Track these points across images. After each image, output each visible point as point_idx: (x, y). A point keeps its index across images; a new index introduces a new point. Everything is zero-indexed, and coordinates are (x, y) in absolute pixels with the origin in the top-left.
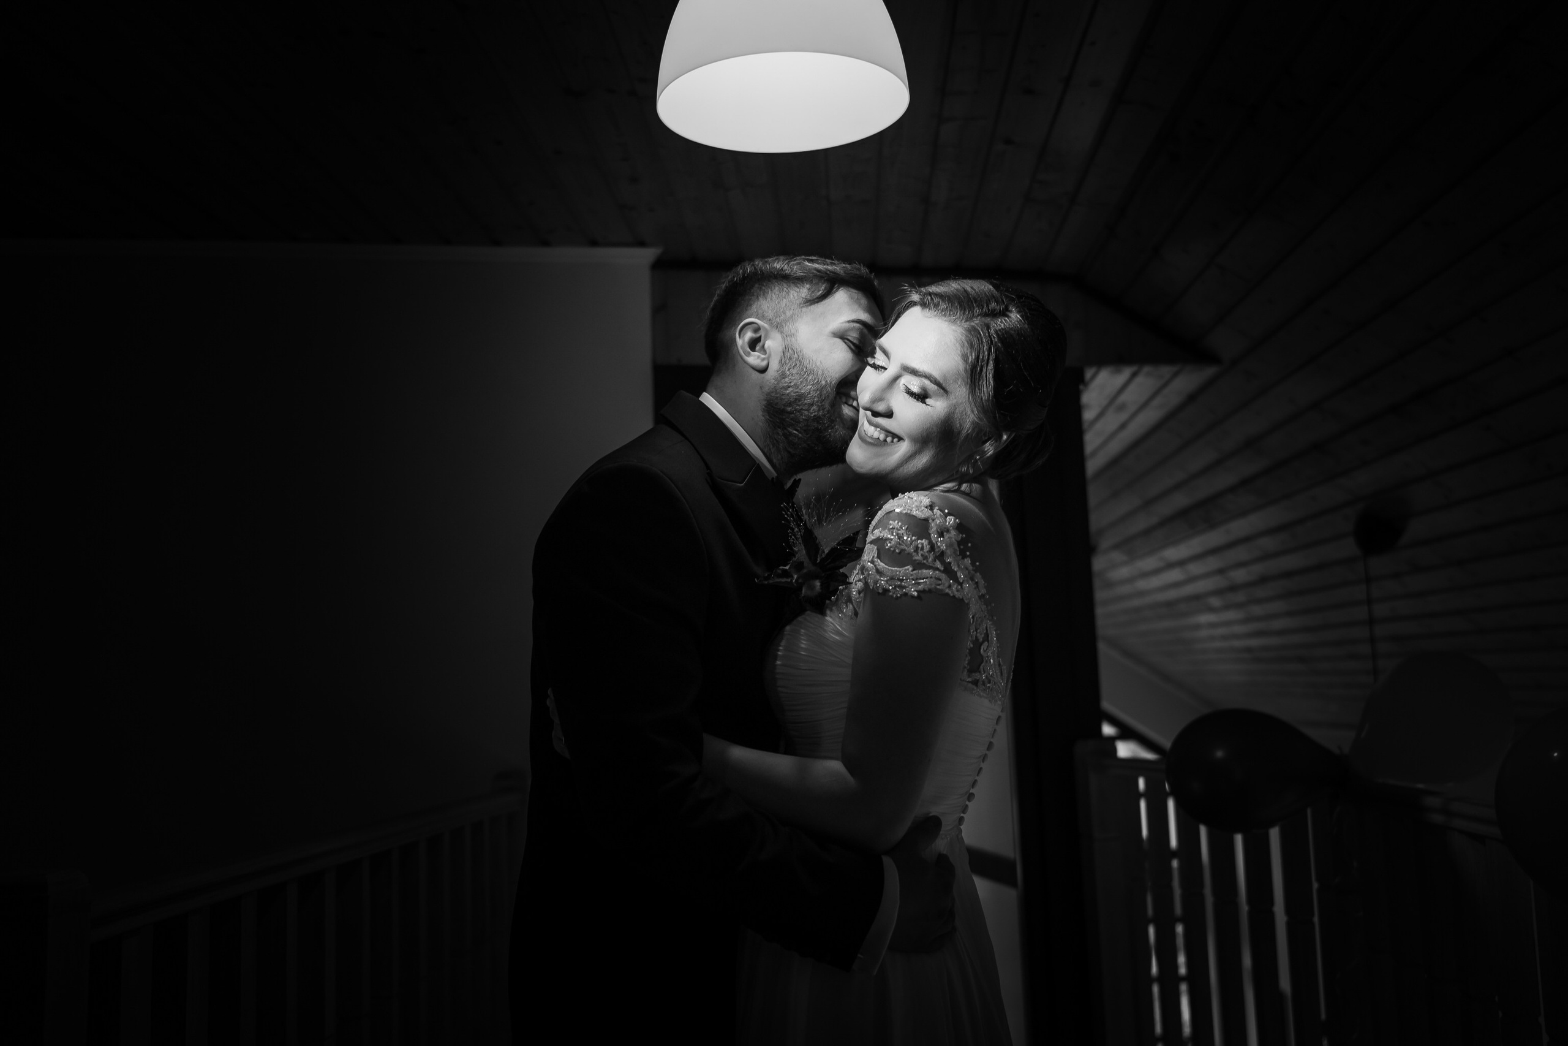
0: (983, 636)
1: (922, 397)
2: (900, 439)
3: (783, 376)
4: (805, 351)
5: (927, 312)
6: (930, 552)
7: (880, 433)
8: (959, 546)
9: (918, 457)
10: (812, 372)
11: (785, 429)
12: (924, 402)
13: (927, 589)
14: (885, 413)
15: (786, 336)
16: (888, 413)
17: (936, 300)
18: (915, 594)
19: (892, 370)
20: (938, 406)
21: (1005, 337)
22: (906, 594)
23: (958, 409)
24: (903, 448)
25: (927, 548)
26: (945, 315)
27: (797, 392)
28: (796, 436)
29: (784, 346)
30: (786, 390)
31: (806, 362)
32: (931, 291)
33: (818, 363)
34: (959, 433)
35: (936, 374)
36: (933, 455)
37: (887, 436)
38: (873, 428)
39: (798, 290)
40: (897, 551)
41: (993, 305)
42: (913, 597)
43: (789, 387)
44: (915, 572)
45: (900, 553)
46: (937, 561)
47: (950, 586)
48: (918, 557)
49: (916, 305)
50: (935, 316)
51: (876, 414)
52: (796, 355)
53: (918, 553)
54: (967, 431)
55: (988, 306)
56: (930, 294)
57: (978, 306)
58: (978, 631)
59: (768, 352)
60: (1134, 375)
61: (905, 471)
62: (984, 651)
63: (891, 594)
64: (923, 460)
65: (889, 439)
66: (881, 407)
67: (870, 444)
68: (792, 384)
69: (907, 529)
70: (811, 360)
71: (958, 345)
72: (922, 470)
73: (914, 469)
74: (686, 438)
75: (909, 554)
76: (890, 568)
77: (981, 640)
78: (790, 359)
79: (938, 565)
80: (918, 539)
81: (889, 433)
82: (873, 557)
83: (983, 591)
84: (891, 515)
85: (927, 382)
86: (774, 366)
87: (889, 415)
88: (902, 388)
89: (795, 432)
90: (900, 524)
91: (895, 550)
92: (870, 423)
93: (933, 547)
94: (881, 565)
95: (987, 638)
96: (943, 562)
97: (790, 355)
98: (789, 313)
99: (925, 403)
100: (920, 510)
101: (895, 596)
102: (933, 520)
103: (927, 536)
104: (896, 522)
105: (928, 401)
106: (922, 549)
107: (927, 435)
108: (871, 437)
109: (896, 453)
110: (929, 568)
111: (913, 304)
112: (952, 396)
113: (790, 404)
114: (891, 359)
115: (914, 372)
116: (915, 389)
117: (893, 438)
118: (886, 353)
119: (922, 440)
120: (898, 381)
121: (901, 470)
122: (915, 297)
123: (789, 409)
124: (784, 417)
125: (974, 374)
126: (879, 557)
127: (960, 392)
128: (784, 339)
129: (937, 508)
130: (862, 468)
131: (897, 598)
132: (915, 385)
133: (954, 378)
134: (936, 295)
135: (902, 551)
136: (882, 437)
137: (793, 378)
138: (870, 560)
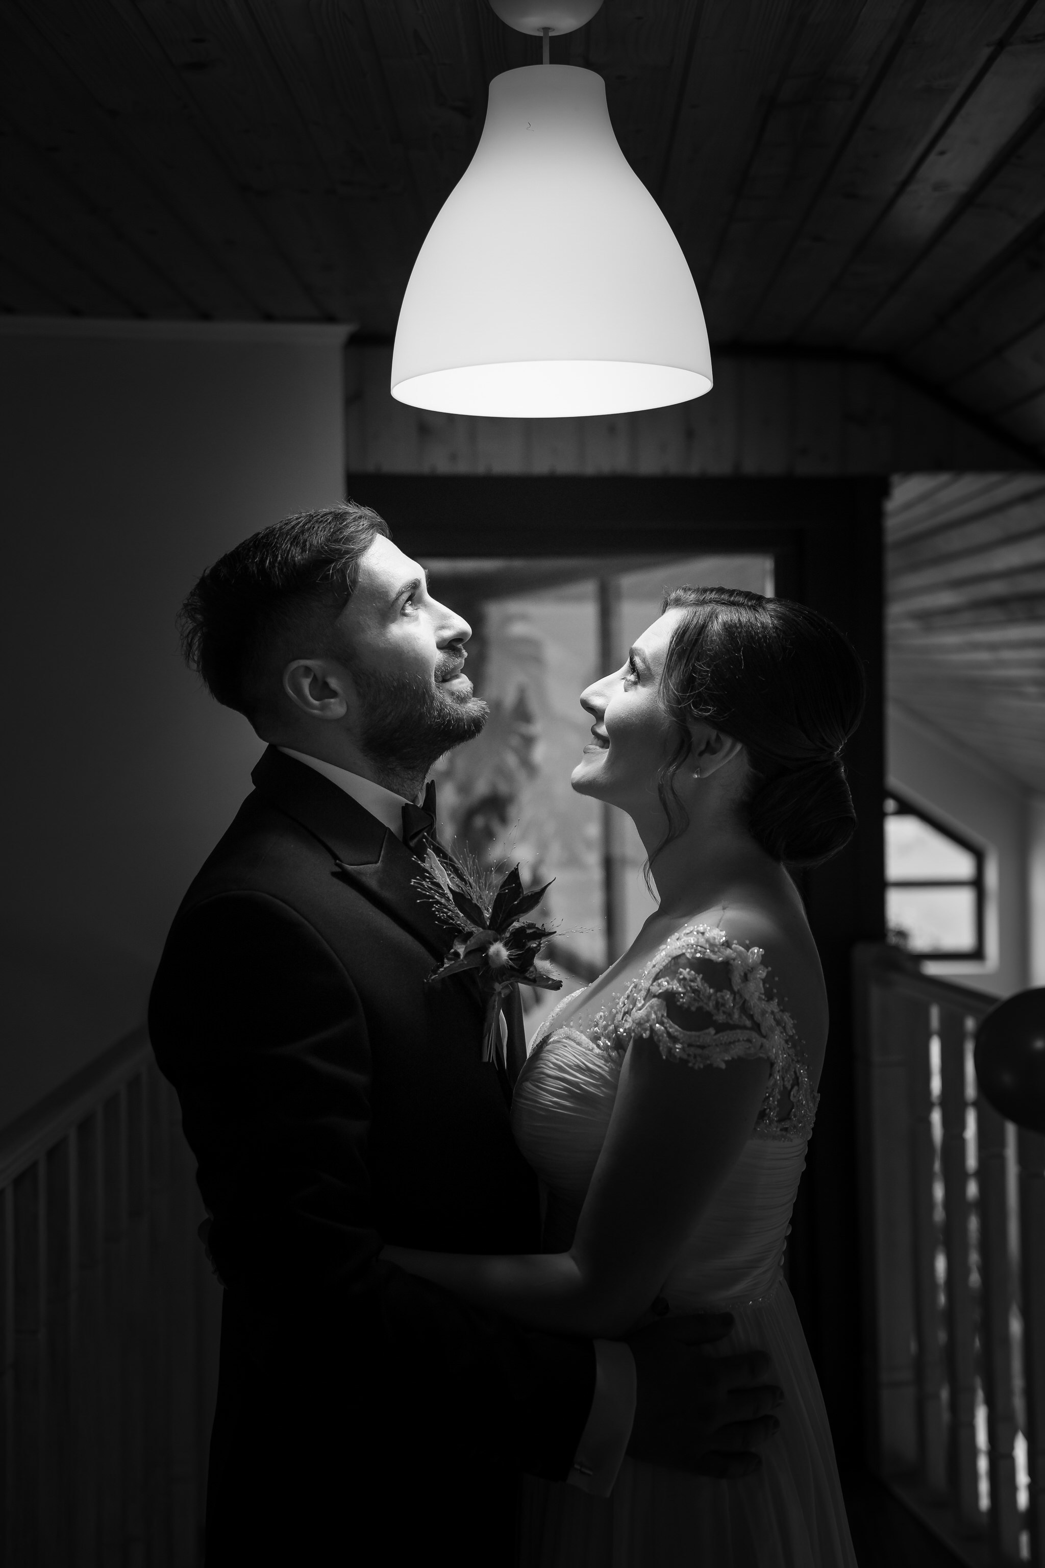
0: (792, 1081)
6: (733, 1006)
8: (764, 984)
13: (736, 1057)
18: (724, 1066)
25: (730, 1001)
44: (718, 1036)
45: (697, 1012)
47: (762, 1047)
53: (720, 1010)
62: (794, 1096)
69: (703, 978)
77: (789, 1087)
80: (719, 991)
82: (662, 1017)
83: (791, 1032)
84: (680, 960)
90: (693, 973)
94: (674, 1028)
95: (796, 1081)
100: (715, 947)
102: (735, 960)
104: (688, 970)
106: (725, 1003)
126: (669, 1016)
129: (735, 942)
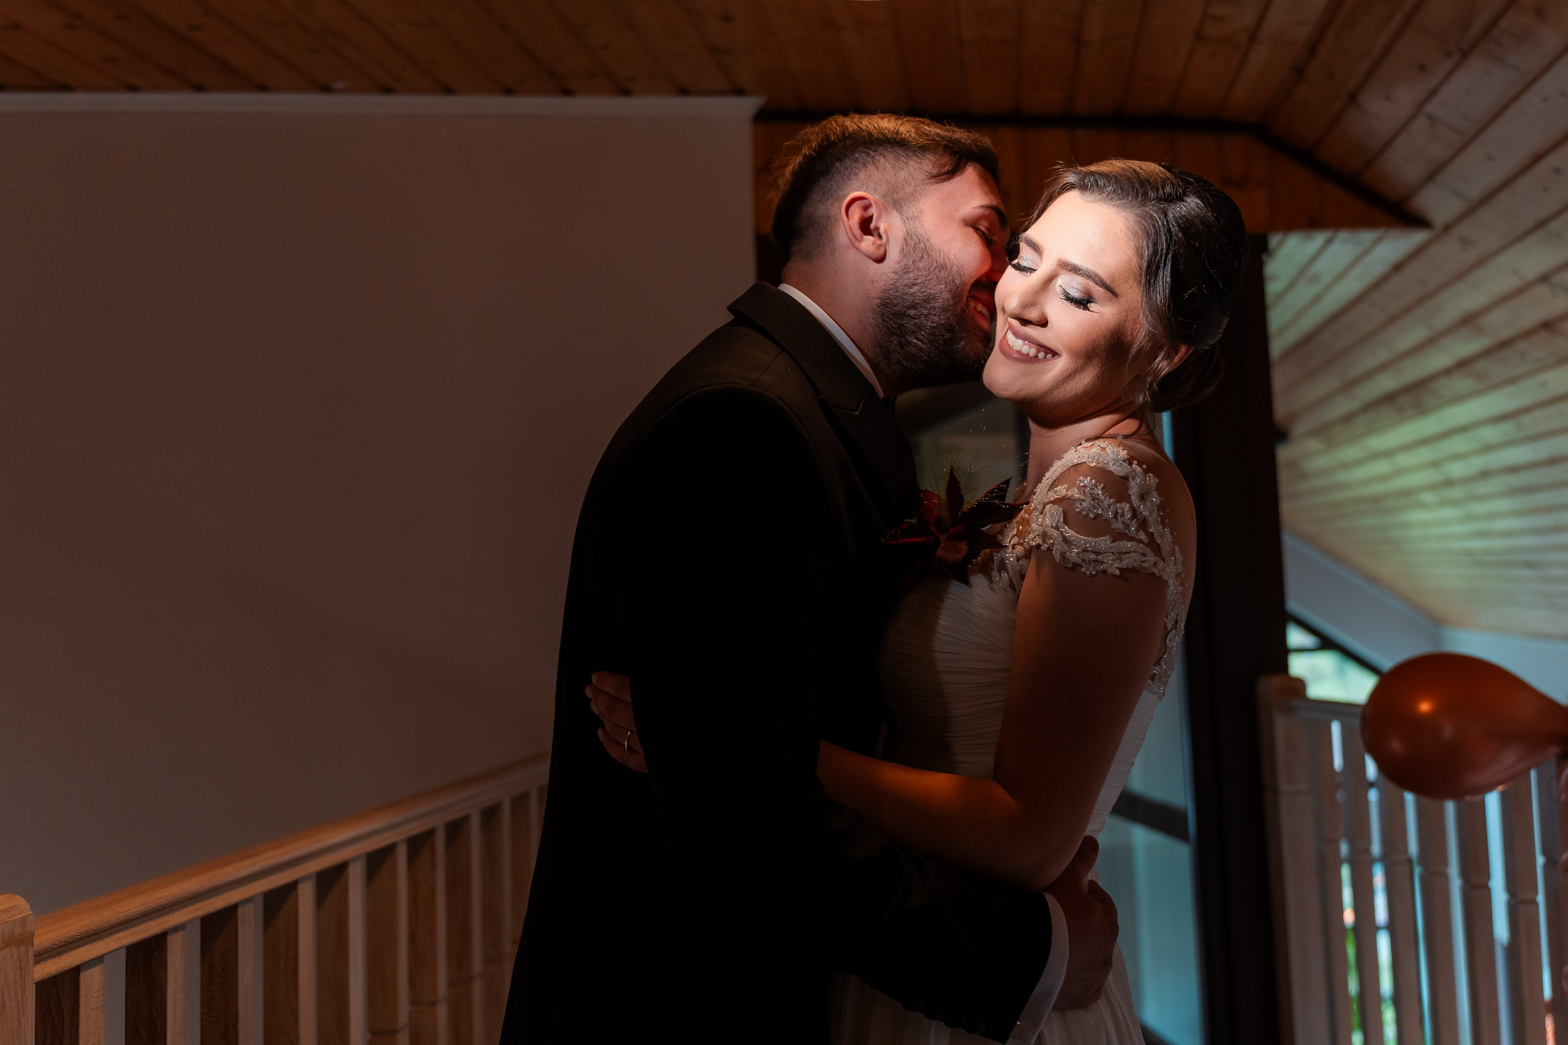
0: (1172, 623)
1: (1083, 302)
2: (1055, 354)
3: (906, 270)
4: (933, 241)
5: (1089, 197)
6: (1132, 519)
7: (1031, 348)
9: (1078, 377)
10: (943, 267)
11: (904, 337)
12: (1086, 308)
13: (1131, 567)
14: (1038, 322)
15: (906, 220)
16: (1042, 321)
17: (1101, 183)
18: (1117, 572)
19: (1045, 268)
20: (1104, 313)
21: (1187, 225)
22: (1104, 572)
23: (1130, 316)
24: (1060, 366)
25: (1128, 515)
26: (1111, 199)
27: (924, 292)
28: (915, 345)
29: (905, 231)
30: (910, 288)
31: (935, 255)
32: (1092, 170)
33: (952, 257)
34: (1130, 345)
35: (1102, 273)
36: (1097, 375)
37: (1039, 351)
38: (1020, 341)
39: (919, 161)
40: (1091, 516)
41: (1168, 189)
42: (1114, 576)
43: (914, 285)
44: (1114, 544)
45: (1095, 519)
46: (1141, 531)
47: (1155, 564)
48: (1118, 525)
49: (1073, 187)
50: (1100, 200)
51: (1025, 322)
52: (922, 245)
53: (1117, 520)
54: (1140, 343)
55: (1163, 189)
56: (1092, 173)
57: (1152, 189)
58: (1169, 617)
59: (884, 237)
60: (1329, 242)
61: (1061, 395)
63: (1083, 570)
64: (1086, 379)
65: (1041, 355)
66: (1033, 314)
67: (1016, 359)
68: (919, 281)
69: (1103, 488)
70: (942, 253)
71: (1130, 235)
72: (1083, 392)
73: (1073, 393)
74: (783, 349)
75: (1107, 520)
76: (1082, 537)
78: (915, 249)
79: (1142, 536)
80: (1117, 502)
81: (1042, 347)
82: (1058, 522)
84: (1080, 468)
85: (1091, 284)
86: (894, 254)
87: (1043, 323)
88: (1059, 290)
89: (914, 341)
90: (1093, 481)
91: (1087, 515)
92: (1017, 335)
93: (1134, 511)
94: (1070, 533)
96: (1147, 533)
97: (915, 246)
98: (908, 190)
99: (1089, 310)
100: (1118, 464)
101: (1088, 573)
102: (1134, 478)
103: (1128, 499)
104: (1089, 478)
105: (1092, 306)
106: (1123, 515)
107: (1093, 348)
108: (1019, 352)
109: (1050, 371)
110: (1131, 539)
111: (1070, 187)
112: (1123, 300)
113: (914, 306)
114: (1045, 254)
115: (1075, 270)
116: (1075, 294)
117: (1046, 354)
118: (1035, 247)
119: (1087, 354)
120: (1053, 282)
121: (1055, 393)
122: (1071, 178)
123: (912, 312)
124: (904, 322)
125: (1150, 272)
126: (1065, 522)
127: (1133, 293)
128: (905, 223)
129: (1136, 462)
130: (1006, 391)
131: (1091, 576)
132: (1073, 284)
133: (1124, 276)
134: (1102, 175)
135: (1097, 516)
136: (1032, 352)
137: (920, 274)
138: (1054, 525)
